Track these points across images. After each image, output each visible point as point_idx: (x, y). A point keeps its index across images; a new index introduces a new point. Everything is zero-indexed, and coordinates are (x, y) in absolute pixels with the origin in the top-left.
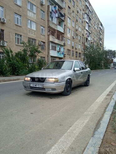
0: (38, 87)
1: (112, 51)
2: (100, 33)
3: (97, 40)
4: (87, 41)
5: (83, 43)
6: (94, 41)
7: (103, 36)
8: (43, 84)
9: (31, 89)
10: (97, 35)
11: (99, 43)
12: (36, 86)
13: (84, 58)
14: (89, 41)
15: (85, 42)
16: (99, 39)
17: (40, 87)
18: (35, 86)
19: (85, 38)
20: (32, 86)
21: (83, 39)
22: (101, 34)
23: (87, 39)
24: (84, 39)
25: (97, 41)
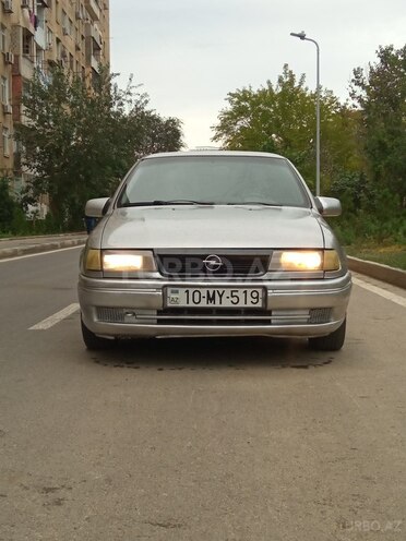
0: (227, 303)
1: (158, 120)
2: (89, 9)
3: (78, 49)
4: (27, 50)
5: (6, 63)
6: (64, 56)
7: (105, 29)
8: (265, 289)
9: (160, 322)
10: (78, 18)
11: (88, 70)
12: (211, 299)
13: (17, 156)
14: (39, 49)
15: (17, 57)
16: (87, 45)
17: (241, 304)
18: (204, 304)
19: (16, 26)
20: (183, 303)
21: (6, 34)
22: (94, 18)
23: (28, 36)
24: (13, 36)
25: (75, 58)
